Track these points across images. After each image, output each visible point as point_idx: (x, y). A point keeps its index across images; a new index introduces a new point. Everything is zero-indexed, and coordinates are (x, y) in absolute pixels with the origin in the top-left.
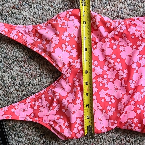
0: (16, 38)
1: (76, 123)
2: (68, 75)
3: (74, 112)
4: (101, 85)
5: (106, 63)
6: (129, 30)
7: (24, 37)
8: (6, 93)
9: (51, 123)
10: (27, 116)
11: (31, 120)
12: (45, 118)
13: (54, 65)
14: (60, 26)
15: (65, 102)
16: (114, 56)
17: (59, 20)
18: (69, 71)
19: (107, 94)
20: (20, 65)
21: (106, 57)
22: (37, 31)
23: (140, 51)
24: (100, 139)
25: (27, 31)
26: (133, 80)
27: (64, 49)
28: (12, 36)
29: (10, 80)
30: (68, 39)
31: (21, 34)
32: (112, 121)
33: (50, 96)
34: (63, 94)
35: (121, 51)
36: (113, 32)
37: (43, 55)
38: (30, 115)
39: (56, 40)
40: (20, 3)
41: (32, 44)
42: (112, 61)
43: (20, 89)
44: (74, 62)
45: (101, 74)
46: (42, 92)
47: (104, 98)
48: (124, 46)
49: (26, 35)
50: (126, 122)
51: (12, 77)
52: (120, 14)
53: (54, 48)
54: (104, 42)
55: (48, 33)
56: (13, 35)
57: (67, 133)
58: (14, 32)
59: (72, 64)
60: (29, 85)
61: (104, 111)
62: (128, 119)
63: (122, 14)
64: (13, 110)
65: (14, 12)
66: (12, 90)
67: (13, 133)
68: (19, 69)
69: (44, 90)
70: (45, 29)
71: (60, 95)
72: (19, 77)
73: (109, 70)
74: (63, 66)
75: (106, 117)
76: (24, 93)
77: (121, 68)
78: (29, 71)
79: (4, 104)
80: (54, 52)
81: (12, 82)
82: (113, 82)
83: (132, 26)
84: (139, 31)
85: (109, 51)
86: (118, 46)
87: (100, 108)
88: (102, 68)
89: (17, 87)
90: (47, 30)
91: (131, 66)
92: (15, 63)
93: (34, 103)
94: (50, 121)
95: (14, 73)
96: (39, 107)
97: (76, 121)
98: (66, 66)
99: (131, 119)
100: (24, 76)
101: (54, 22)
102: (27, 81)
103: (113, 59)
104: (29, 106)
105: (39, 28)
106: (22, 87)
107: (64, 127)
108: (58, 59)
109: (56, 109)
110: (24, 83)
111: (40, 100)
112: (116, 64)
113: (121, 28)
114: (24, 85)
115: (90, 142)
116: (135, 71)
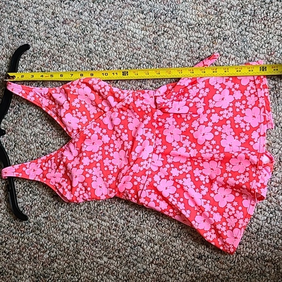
0: (32, 99)
1: (77, 187)
2: (77, 140)
3: (76, 177)
4: (107, 153)
5: (115, 133)
6: (135, 102)
7: (40, 99)
8: (27, 150)
9: (57, 185)
10: (37, 176)
11: (39, 180)
12: (53, 180)
13: (65, 129)
14: (71, 93)
15: (70, 166)
16: (121, 127)
17: (72, 87)
18: (78, 136)
19: (111, 163)
20: (43, 123)
21: (114, 126)
22: (51, 95)
23: (145, 125)
24: (110, 208)
25: (43, 94)
26: (135, 152)
27: (74, 115)
28: (28, 98)
29: (32, 137)
30: (78, 106)
31: (37, 96)
32: (111, 189)
33: (59, 159)
34: (70, 158)
35: (129, 122)
36: (121, 103)
37: (56, 118)
38: (39, 176)
39: (66, 106)
40: (50, 61)
41: (47, 107)
42: (119, 131)
43: (40, 147)
44: (82, 128)
45: (108, 142)
46: (53, 154)
47: (107, 166)
48: (132, 118)
49: (42, 97)
50: (124, 192)
51: (34, 134)
52: (143, 84)
53: (65, 114)
54: (113, 112)
55: (61, 98)
56: (30, 97)
57: (69, 196)
58: (31, 94)
59: (80, 130)
60: (49, 144)
61: (105, 179)
62: (126, 189)
63: (145, 84)
64: (24, 169)
65: (43, 70)
66: (32, 147)
67: (28, 190)
68: (41, 127)
69: (55, 153)
70: (59, 93)
71: (67, 159)
72: (41, 135)
73: (116, 140)
74: (72, 131)
75: (106, 185)
76: (43, 151)
77: (127, 139)
78: (51, 130)
79: (23, 160)
80: (64, 117)
81: (34, 140)
82: (119, 152)
83: (139, 99)
84: (146, 105)
85: (117, 121)
86: (127, 117)
87: (102, 175)
88: (110, 137)
89: (37, 145)
90: (61, 95)
91: (135, 138)
92: (39, 120)
93: (44, 164)
94: (56, 183)
95: (37, 130)
96: (48, 168)
97: (78, 185)
98: (75, 131)
99: (128, 190)
100: (45, 135)
101: (68, 88)
102: (47, 140)
103: (120, 129)
104: (39, 166)
105: (53, 92)
106: (42, 146)
107: (66, 190)
108: (67, 124)
109: (63, 172)
110: (45, 142)
111: (49, 161)
112: (123, 134)
113: (128, 100)
114: (45, 144)
115: (100, 210)
116: (139, 144)
